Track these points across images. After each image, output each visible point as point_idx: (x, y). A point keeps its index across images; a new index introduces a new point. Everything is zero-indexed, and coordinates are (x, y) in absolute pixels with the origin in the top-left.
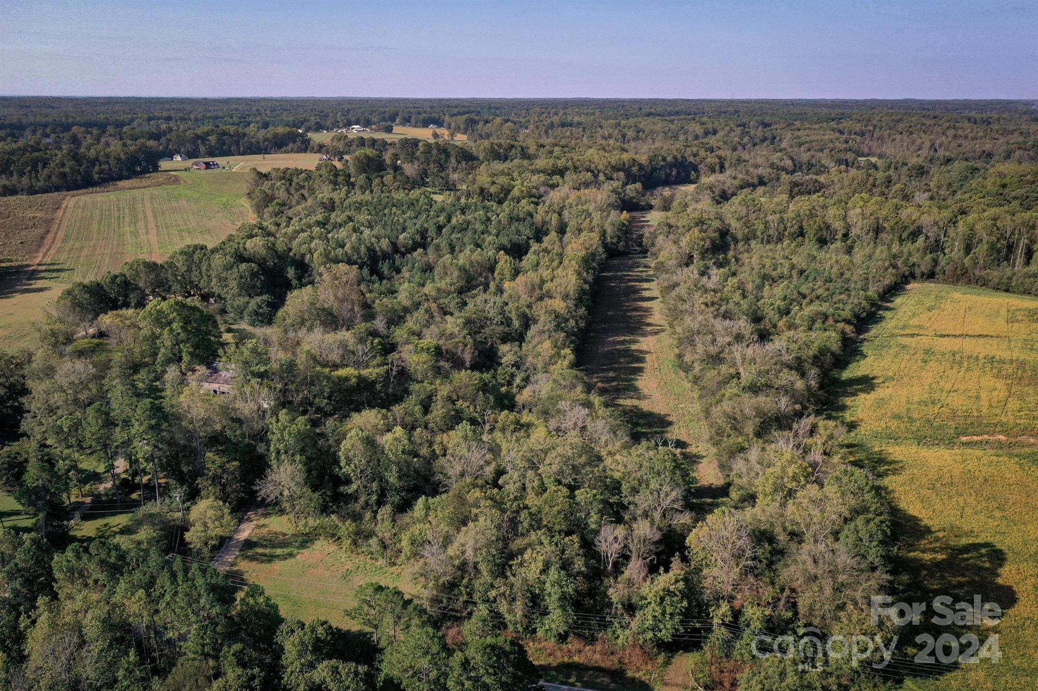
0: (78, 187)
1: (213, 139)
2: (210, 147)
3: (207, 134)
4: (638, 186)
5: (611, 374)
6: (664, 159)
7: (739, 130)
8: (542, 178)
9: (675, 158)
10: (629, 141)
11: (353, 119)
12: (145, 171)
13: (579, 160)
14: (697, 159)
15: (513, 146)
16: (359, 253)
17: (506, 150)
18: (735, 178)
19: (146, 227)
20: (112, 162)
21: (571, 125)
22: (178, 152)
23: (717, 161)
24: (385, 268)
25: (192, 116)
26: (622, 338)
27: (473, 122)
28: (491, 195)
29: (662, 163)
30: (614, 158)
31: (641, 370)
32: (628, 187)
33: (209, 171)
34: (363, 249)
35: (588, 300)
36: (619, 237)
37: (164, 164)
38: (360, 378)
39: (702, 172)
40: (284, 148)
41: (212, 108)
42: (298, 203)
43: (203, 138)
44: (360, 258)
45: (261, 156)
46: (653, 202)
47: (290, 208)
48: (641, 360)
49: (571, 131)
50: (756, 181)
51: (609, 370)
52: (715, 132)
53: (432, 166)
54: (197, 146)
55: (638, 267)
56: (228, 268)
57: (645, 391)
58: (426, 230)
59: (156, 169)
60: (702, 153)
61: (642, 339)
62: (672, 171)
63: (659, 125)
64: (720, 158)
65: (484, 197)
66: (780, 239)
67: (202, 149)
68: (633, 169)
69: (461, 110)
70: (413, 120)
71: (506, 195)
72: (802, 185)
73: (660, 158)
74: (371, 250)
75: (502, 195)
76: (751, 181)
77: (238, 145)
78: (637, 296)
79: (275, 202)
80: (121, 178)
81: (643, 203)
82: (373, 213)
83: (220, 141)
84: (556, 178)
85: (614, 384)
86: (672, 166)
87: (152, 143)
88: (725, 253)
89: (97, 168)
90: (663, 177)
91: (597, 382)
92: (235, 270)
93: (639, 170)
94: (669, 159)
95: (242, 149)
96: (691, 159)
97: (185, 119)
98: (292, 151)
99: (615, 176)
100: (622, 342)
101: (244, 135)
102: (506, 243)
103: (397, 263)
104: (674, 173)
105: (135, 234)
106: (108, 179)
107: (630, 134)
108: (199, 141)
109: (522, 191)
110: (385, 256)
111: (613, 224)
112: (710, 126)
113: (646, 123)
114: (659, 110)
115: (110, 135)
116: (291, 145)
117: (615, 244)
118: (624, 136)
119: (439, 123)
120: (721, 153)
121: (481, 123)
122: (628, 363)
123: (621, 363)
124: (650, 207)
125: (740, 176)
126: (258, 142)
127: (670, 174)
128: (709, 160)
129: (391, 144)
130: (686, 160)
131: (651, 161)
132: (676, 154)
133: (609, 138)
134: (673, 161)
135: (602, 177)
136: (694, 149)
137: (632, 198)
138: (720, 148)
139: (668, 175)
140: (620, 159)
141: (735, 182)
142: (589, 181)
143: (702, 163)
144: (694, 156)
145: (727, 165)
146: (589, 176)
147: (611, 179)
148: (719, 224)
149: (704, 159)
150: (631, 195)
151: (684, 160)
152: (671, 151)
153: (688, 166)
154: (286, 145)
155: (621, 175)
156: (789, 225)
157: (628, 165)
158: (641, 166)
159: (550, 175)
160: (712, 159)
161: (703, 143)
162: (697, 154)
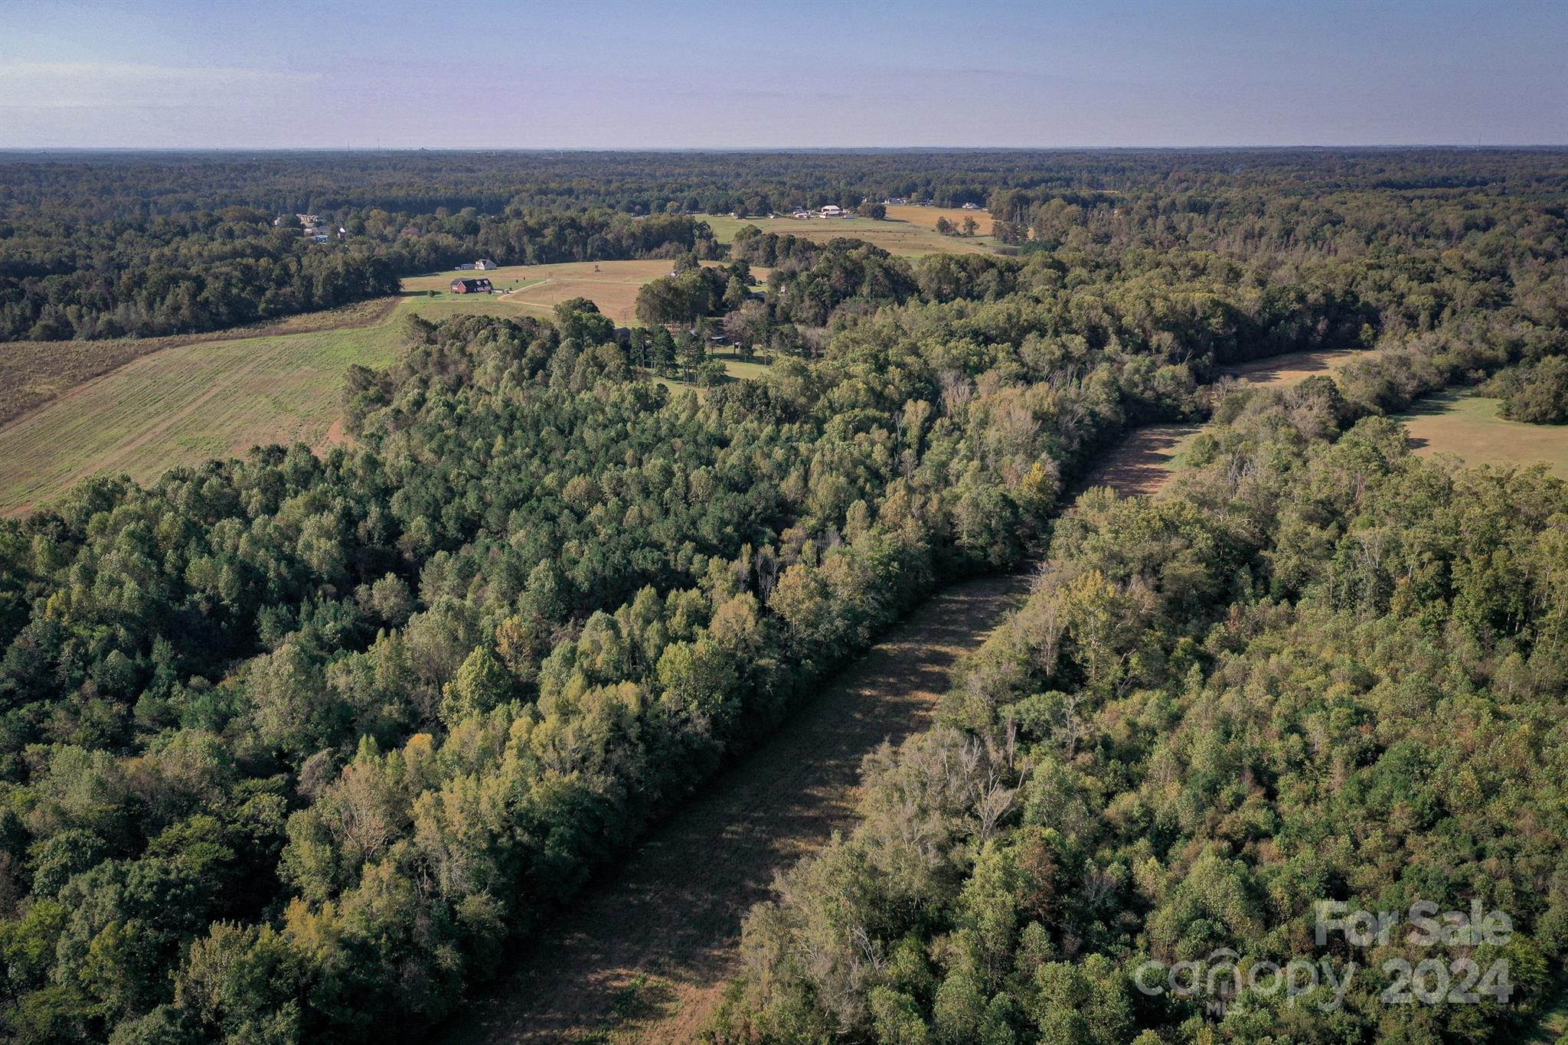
1: (550, 233)
2: (542, 246)
3: (545, 225)
4: (1182, 370)
6: (1301, 298)
7: (1540, 222)
9: (1328, 295)
10: (1296, 242)
11: (831, 195)
14: (1386, 296)
18: (1444, 349)
21: (1205, 208)
22: (491, 255)
27: (1024, 201)
29: (1296, 306)
36: (992, 533)
37: (408, 283)
39: (1387, 327)
40: (655, 251)
43: (534, 233)
49: (1190, 221)
50: (1501, 354)
52: (1489, 224)
54: (523, 245)
59: (387, 292)
60: (1401, 283)
62: (1316, 322)
63: (1377, 207)
64: (1438, 294)
65: (751, 407)
66: (1386, 595)
68: (1213, 321)
70: (941, 193)
71: (815, 398)
73: (1292, 295)
75: (803, 401)
81: (1186, 409)
83: (560, 237)
84: (996, 350)
86: (1317, 311)
89: (269, 294)
90: (1293, 335)
93: (1225, 325)
94: (1311, 297)
95: (589, 251)
96: (1368, 296)
99: (1154, 341)
101: (602, 226)
104: (1320, 327)
106: (281, 311)
107: (1306, 227)
108: (525, 239)
109: (857, 391)
113: (1352, 204)
114: (1418, 171)
116: (666, 246)
118: (1288, 233)
119: (981, 200)
120: (1446, 283)
125: (1457, 345)
127: (1313, 329)
128: (1413, 299)
130: (1356, 299)
131: (1269, 301)
132: (1338, 288)
133: (1261, 235)
134: (1322, 300)
135: (1112, 346)
136: (1387, 274)
137: (1159, 397)
138: (1450, 272)
139: (1307, 332)
140: (1185, 301)
141: (1439, 360)
142: (1076, 354)
143: (1393, 306)
144: (1381, 289)
145: (1446, 314)
146: (1077, 344)
147: (1142, 347)
148: (1239, 525)
149: (1402, 296)
150: (1161, 390)
151: (1349, 298)
152: (1332, 276)
153: (1358, 311)
154: (659, 245)
155: (1167, 338)
156: (1412, 562)
157: (1200, 314)
158: (1232, 315)
159: (988, 340)
160: (1418, 298)
161: (1414, 260)
162: (1388, 287)
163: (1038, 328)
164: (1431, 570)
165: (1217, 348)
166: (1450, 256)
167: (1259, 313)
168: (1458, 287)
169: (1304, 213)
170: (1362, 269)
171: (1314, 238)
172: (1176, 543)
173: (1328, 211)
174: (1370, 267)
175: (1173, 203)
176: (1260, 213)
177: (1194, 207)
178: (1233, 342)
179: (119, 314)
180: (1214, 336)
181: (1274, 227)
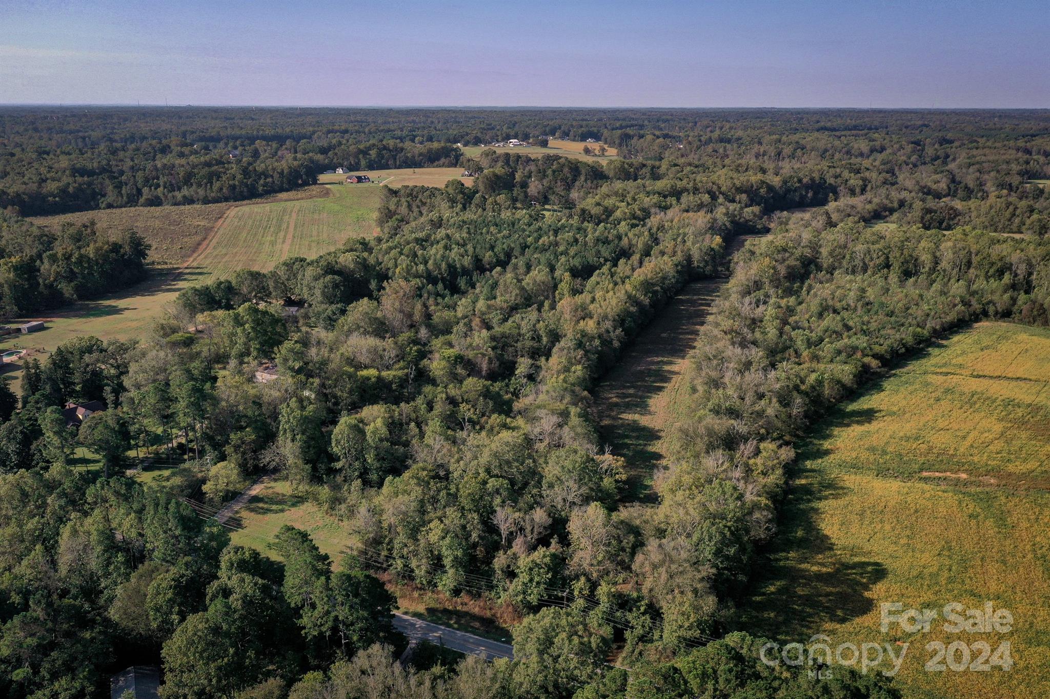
0: (244, 198)
1: (373, 153)
2: (370, 161)
3: (369, 148)
4: (756, 209)
6: (800, 181)
7: (909, 148)
8: (655, 199)
9: (812, 179)
10: (784, 158)
11: (512, 133)
12: (306, 184)
13: (701, 182)
14: (839, 180)
15: (644, 165)
16: (440, 269)
17: (637, 169)
18: (870, 202)
19: (285, 236)
20: (276, 176)
21: (729, 141)
22: (341, 166)
23: (861, 183)
24: (462, 283)
25: (367, 130)
26: (660, 359)
27: (628, 137)
28: (591, 217)
29: (797, 185)
30: (741, 179)
31: (660, 389)
32: (746, 210)
33: (360, 185)
34: (444, 265)
35: (630, 322)
36: (706, 262)
37: (323, 178)
38: (379, 378)
39: (841, 194)
40: (436, 163)
41: (391, 120)
42: (415, 219)
43: (365, 152)
44: (441, 274)
45: (410, 170)
46: (771, 226)
47: (407, 223)
48: (666, 379)
49: (725, 147)
50: (896, 205)
51: (629, 387)
52: (883, 149)
53: (559, 183)
54: (359, 160)
55: (716, 291)
56: (316, 279)
57: (652, 408)
58: (512, 249)
59: (315, 182)
60: (846, 174)
61: (678, 361)
62: (807, 193)
63: (824, 140)
64: (864, 180)
65: (584, 219)
66: (865, 269)
67: (363, 163)
68: (762, 190)
69: (624, 124)
70: (571, 133)
71: (608, 216)
73: (796, 179)
74: (451, 267)
75: (604, 217)
76: (890, 205)
77: (395, 159)
78: (698, 320)
79: (396, 218)
80: (282, 190)
81: (759, 227)
82: (472, 231)
83: (380, 155)
84: (671, 200)
85: (628, 400)
86: (808, 187)
87: (319, 157)
88: (803, 283)
89: (262, 182)
90: (797, 199)
92: (322, 280)
93: (768, 192)
94: (805, 180)
95: (398, 163)
96: (831, 181)
97: (360, 132)
98: (443, 166)
99: (738, 198)
100: (658, 363)
101: (402, 149)
102: (577, 264)
103: (474, 279)
104: (809, 195)
105: (273, 243)
106: (271, 191)
107: (787, 151)
108: (361, 156)
109: (625, 213)
110: (465, 272)
112: (877, 144)
113: (809, 139)
114: (837, 122)
115: (286, 149)
116: (443, 160)
117: (701, 268)
118: (779, 154)
119: (597, 137)
120: (867, 174)
121: (636, 138)
122: (654, 382)
123: (646, 381)
124: (767, 231)
125: (876, 200)
126: (413, 157)
127: (806, 195)
128: (852, 182)
129: (533, 161)
130: (825, 182)
131: (785, 182)
132: (816, 175)
133: (764, 155)
134: (810, 182)
135: (721, 199)
136: (838, 170)
137: (747, 221)
138: (868, 169)
139: (803, 197)
140: (748, 181)
141: (868, 207)
142: (705, 203)
143: (843, 185)
144: (836, 177)
145: (869, 188)
146: (706, 198)
147: (733, 201)
148: (808, 252)
149: (847, 181)
150: (747, 218)
151: (822, 181)
152: (811, 171)
153: (827, 188)
154: (438, 160)
155: (744, 197)
156: (875, 256)
157: (755, 187)
158: (770, 188)
159: (665, 197)
160: (855, 181)
161: (850, 164)
162: (840, 176)
163: (685, 190)
164: (882, 258)
165: (765, 203)
166: (866, 163)
167: (781, 188)
168: (874, 175)
169: (784, 144)
170: (826, 168)
171: (792, 156)
172: (787, 255)
173: (797, 142)
174: (830, 167)
175: (710, 138)
176: (760, 143)
177: (721, 140)
178: (772, 201)
179: (185, 191)
180: (762, 197)
181: (772, 151)
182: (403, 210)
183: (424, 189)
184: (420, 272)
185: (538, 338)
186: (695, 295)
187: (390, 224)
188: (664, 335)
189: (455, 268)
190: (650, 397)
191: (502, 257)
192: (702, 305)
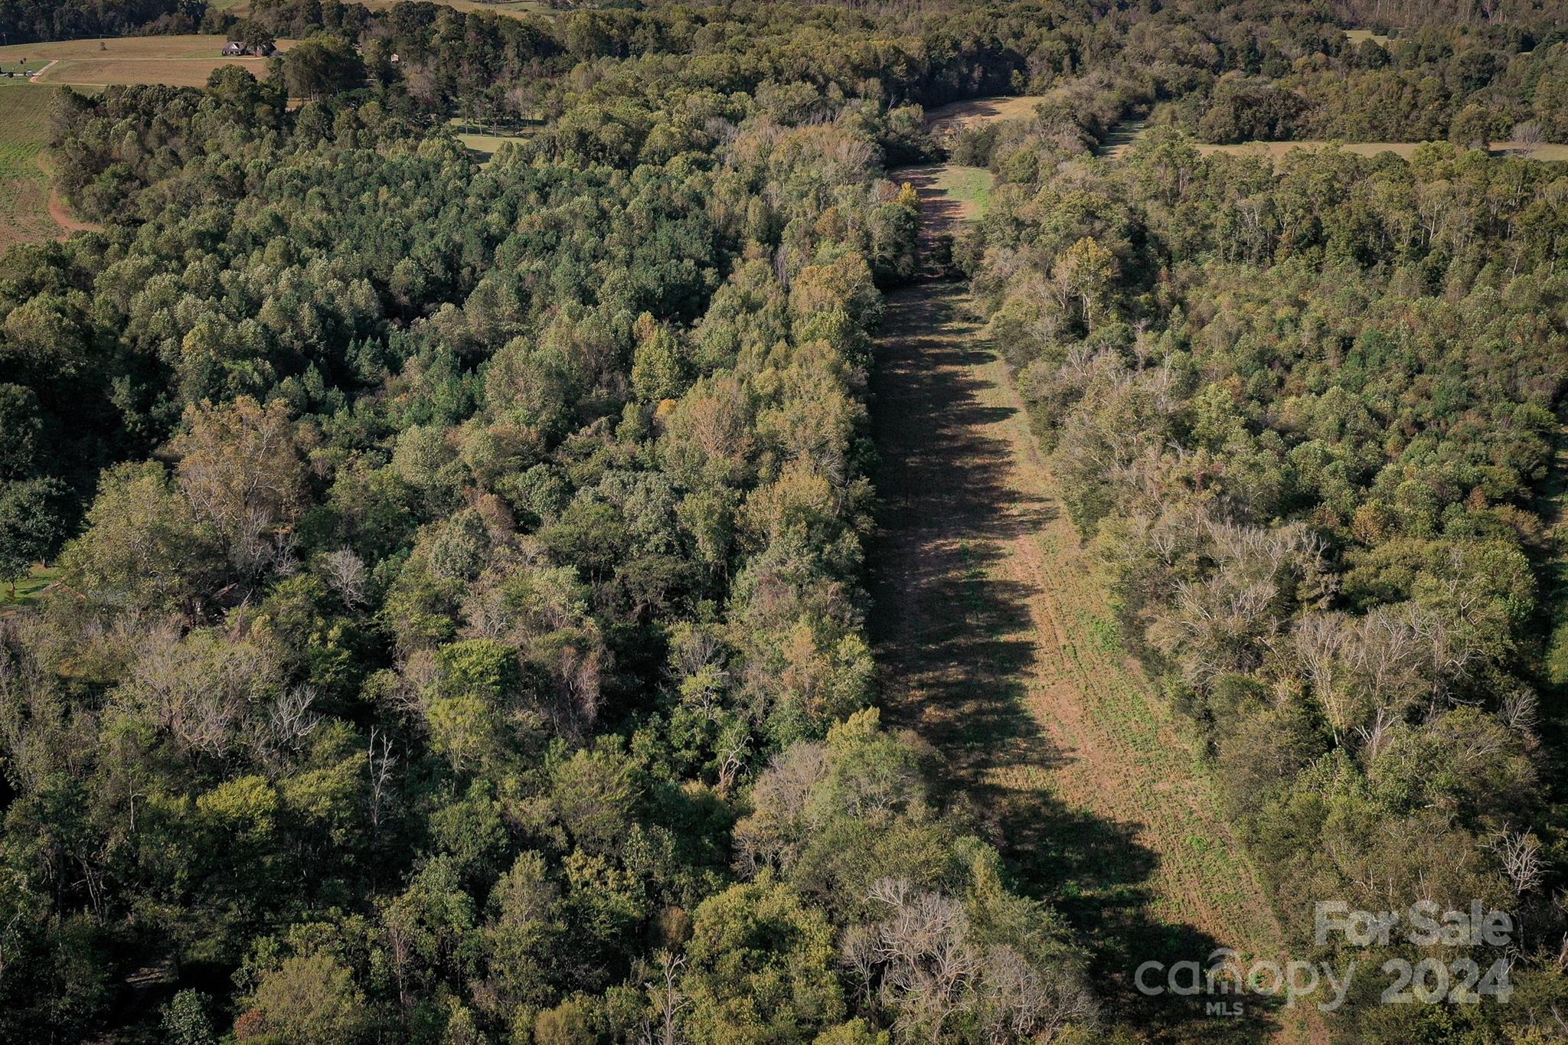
5: (955, 673)
6: (956, 46)
9: (977, 41)
13: (782, 54)
14: (1023, 43)
16: (296, 324)
18: (1109, 87)
23: (1064, 47)
24: (363, 359)
26: (956, 544)
28: (603, 148)
29: (952, 54)
30: (855, 46)
31: (1022, 654)
32: (894, 113)
34: (306, 313)
35: (868, 449)
36: (898, 245)
40: (150, 25)
42: (163, 173)
44: (300, 336)
45: (97, 44)
46: (947, 143)
47: (144, 184)
51: (945, 658)
55: (949, 319)
57: (1055, 734)
58: (459, 248)
61: (1006, 545)
62: (972, 71)
65: (587, 154)
66: (1269, 251)
68: (897, 69)
71: (637, 145)
72: (1258, 102)
73: (947, 43)
74: (327, 315)
75: (628, 147)
76: (1140, 91)
77: (50, 19)
78: (964, 406)
79: (108, 172)
82: (335, 203)
84: (739, 99)
85: (969, 707)
86: (972, 59)
90: (955, 84)
91: (921, 705)
93: (908, 71)
94: (964, 45)
95: (58, 27)
96: (1010, 44)
98: (166, 31)
99: (862, 88)
100: (961, 556)
102: (652, 285)
103: (393, 343)
104: (976, 74)
109: (672, 135)
110: (366, 327)
111: (885, 218)
116: (164, 18)
117: (890, 262)
120: (1069, 29)
122: (993, 629)
123: (970, 631)
124: (941, 157)
125: (1118, 82)
126: (93, 12)
127: (970, 75)
128: (1047, 45)
130: (1001, 47)
131: (929, 49)
132: (979, 34)
134: (974, 48)
135: (835, 92)
136: (1013, 22)
137: (902, 139)
138: (1065, 19)
139: (965, 80)
140: (869, 50)
141: (1111, 95)
142: (811, 102)
146: (807, 90)
147: (857, 95)
150: (901, 133)
151: (996, 45)
152: (963, 25)
153: (1003, 58)
154: (151, 20)
155: (874, 85)
156: (1287, 218)
157: (885, 63)
158: (911, 64)
159: (724, 91)
160: (1053, 44)
162: (1021, 33)
163: (759, 74)
164: (1305, 223)
167: (924, 61)
168: (1084, 30)
170: (988, 19)
178: (917, 90)
180: (907, 85)
182: (126, 147)
183: (166, 95)
184: (249, 341)
185: (683, 544)
186: (906, 331)
187: (98, 187)
188: (912, 461)
189: (338, 319)
190: (1021, 690)
191: (438, 270)
192: (939, 360)
